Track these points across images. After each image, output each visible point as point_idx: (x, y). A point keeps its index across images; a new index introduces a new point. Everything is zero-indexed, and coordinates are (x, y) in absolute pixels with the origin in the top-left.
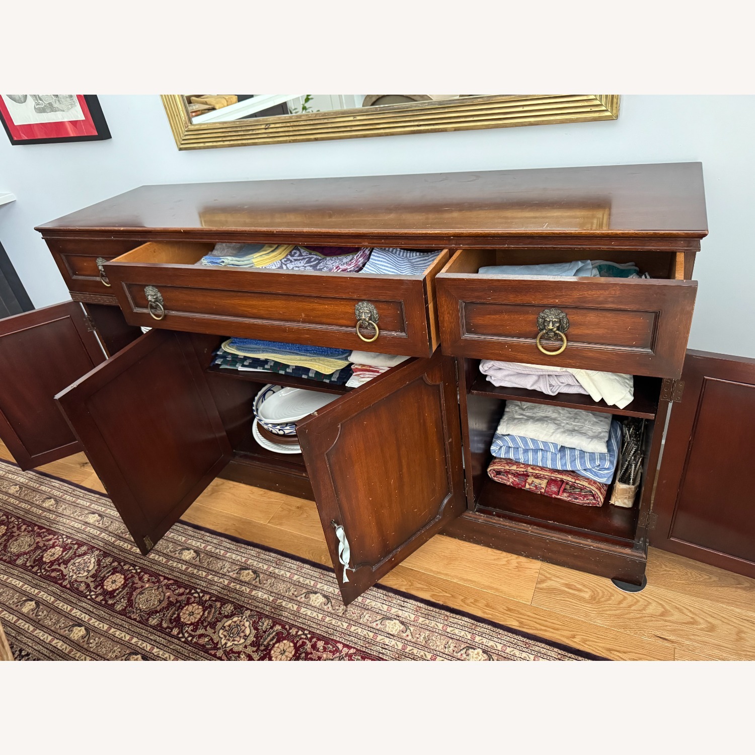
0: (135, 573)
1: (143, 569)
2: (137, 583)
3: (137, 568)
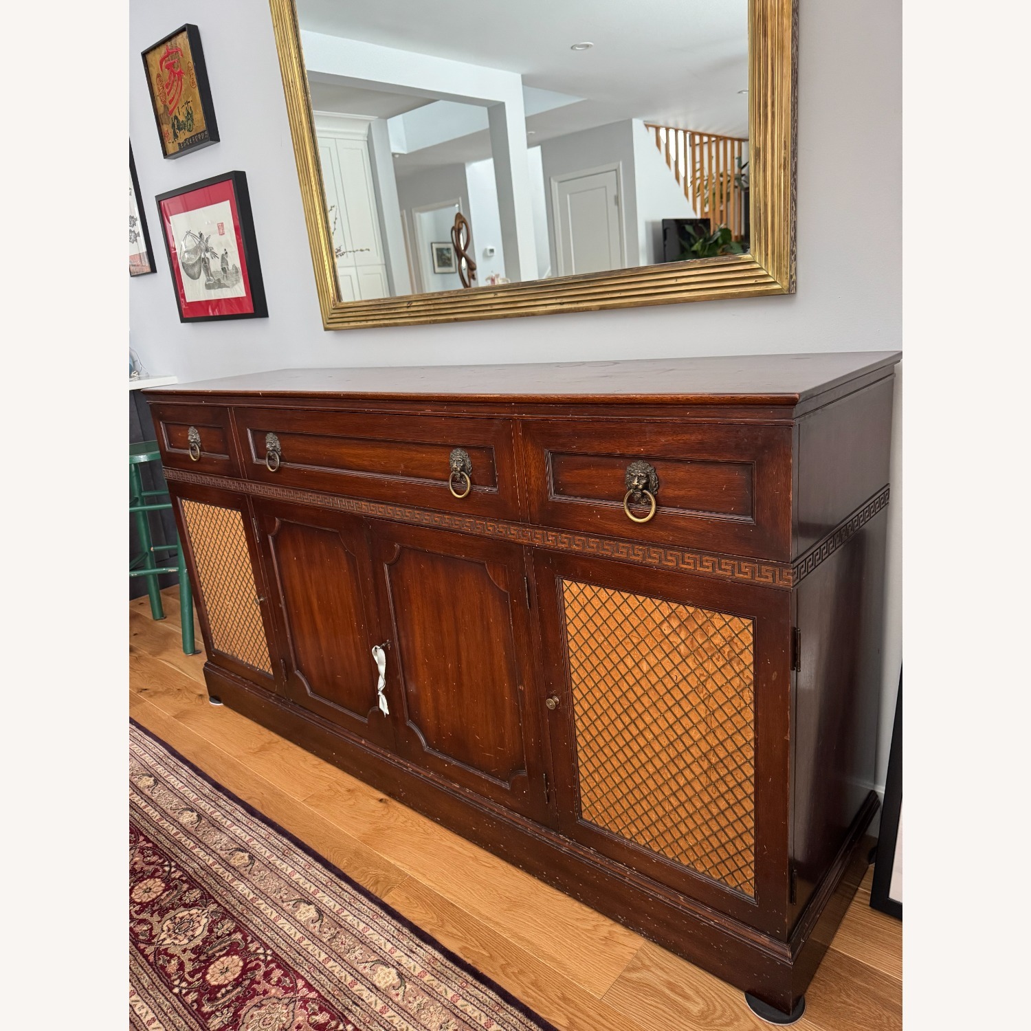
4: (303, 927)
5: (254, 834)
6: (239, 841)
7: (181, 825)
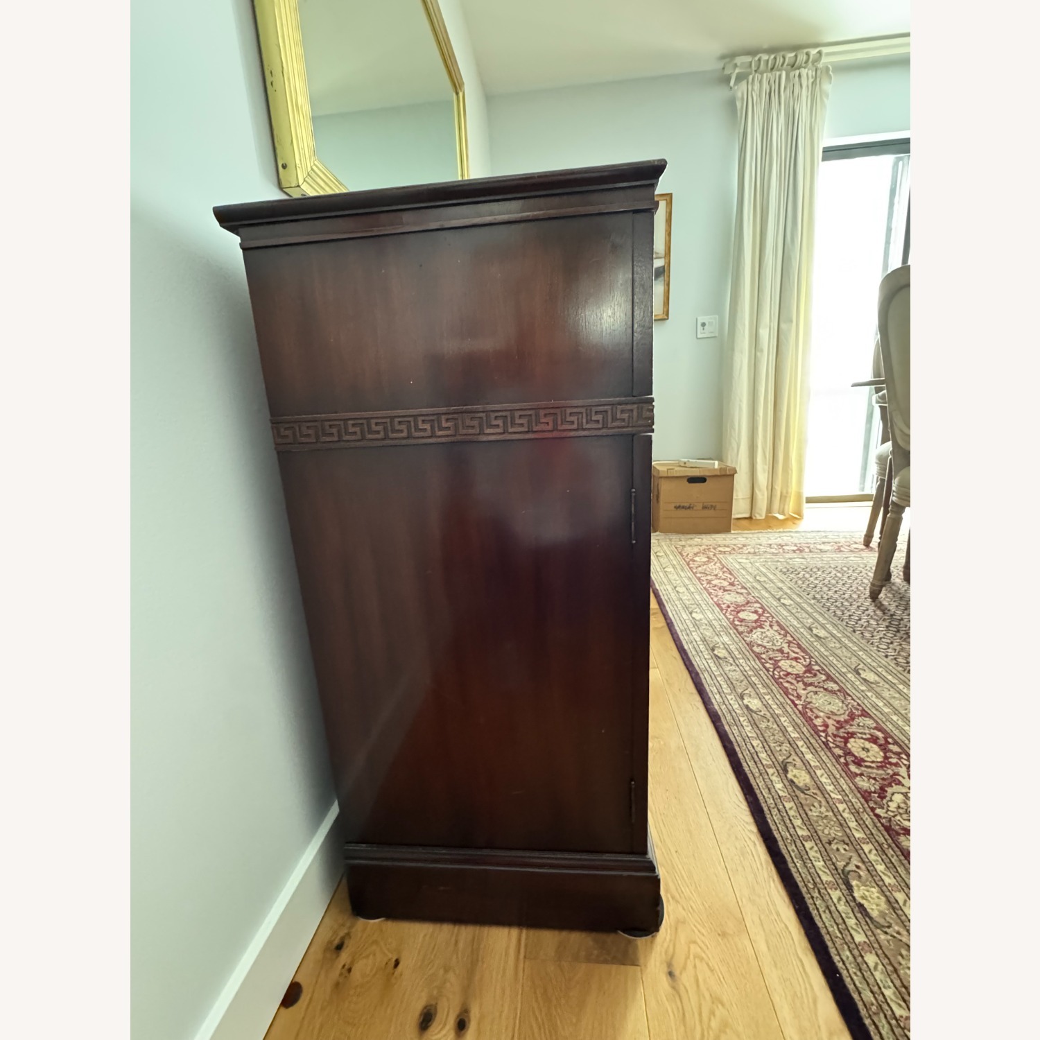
0: (829, 736)
1: (817, 732)
2: (833, 725)
3: (824, 740)
4: (702, 612)
5: (705, 662)
6: (716, 662)
7: (760, 698)
